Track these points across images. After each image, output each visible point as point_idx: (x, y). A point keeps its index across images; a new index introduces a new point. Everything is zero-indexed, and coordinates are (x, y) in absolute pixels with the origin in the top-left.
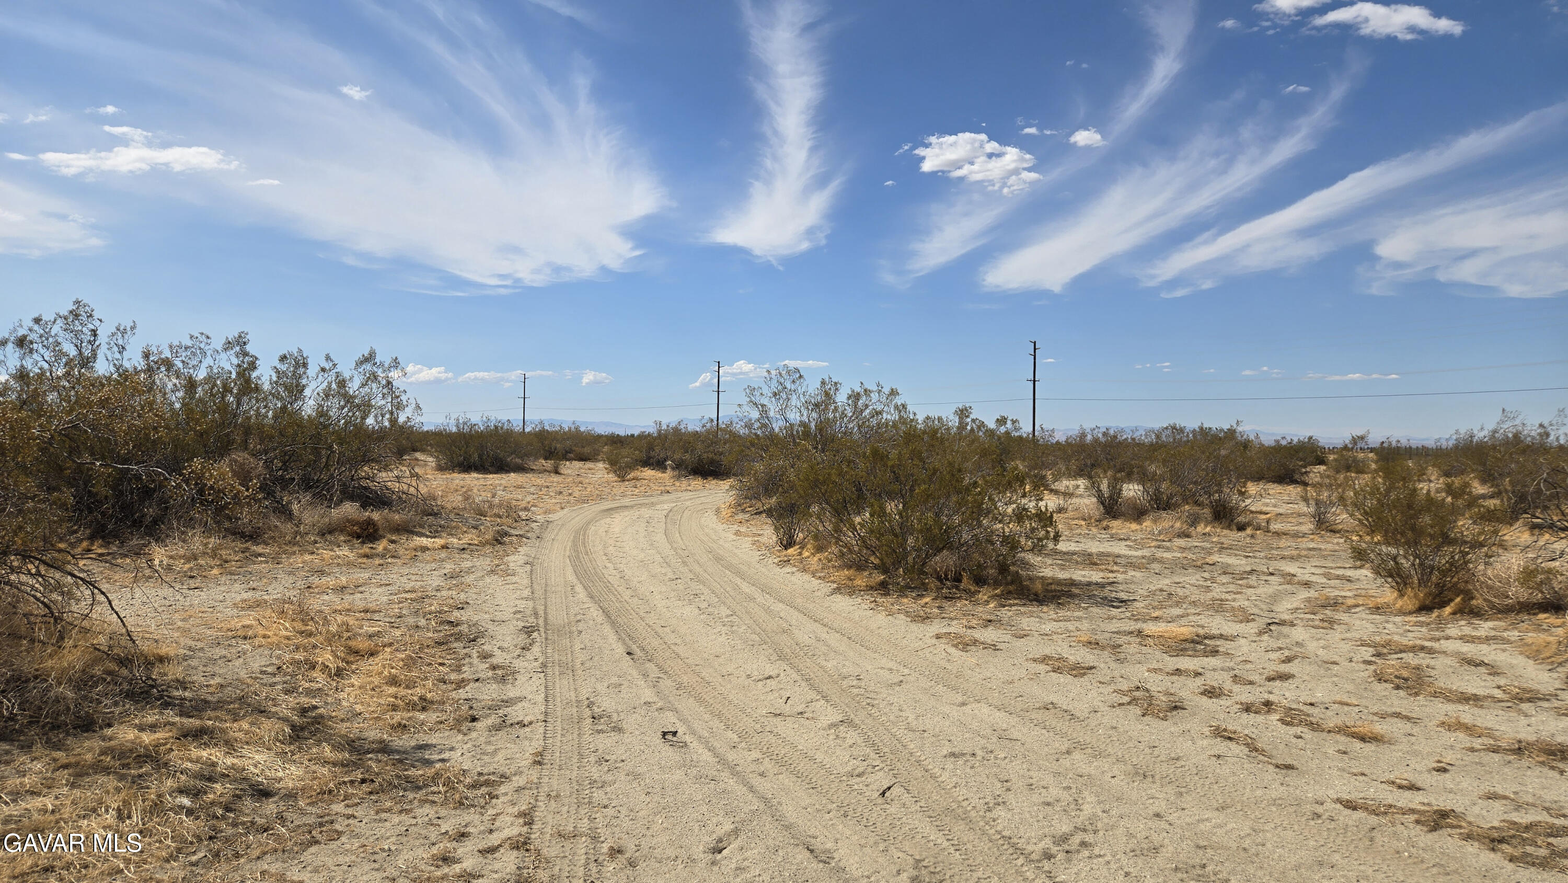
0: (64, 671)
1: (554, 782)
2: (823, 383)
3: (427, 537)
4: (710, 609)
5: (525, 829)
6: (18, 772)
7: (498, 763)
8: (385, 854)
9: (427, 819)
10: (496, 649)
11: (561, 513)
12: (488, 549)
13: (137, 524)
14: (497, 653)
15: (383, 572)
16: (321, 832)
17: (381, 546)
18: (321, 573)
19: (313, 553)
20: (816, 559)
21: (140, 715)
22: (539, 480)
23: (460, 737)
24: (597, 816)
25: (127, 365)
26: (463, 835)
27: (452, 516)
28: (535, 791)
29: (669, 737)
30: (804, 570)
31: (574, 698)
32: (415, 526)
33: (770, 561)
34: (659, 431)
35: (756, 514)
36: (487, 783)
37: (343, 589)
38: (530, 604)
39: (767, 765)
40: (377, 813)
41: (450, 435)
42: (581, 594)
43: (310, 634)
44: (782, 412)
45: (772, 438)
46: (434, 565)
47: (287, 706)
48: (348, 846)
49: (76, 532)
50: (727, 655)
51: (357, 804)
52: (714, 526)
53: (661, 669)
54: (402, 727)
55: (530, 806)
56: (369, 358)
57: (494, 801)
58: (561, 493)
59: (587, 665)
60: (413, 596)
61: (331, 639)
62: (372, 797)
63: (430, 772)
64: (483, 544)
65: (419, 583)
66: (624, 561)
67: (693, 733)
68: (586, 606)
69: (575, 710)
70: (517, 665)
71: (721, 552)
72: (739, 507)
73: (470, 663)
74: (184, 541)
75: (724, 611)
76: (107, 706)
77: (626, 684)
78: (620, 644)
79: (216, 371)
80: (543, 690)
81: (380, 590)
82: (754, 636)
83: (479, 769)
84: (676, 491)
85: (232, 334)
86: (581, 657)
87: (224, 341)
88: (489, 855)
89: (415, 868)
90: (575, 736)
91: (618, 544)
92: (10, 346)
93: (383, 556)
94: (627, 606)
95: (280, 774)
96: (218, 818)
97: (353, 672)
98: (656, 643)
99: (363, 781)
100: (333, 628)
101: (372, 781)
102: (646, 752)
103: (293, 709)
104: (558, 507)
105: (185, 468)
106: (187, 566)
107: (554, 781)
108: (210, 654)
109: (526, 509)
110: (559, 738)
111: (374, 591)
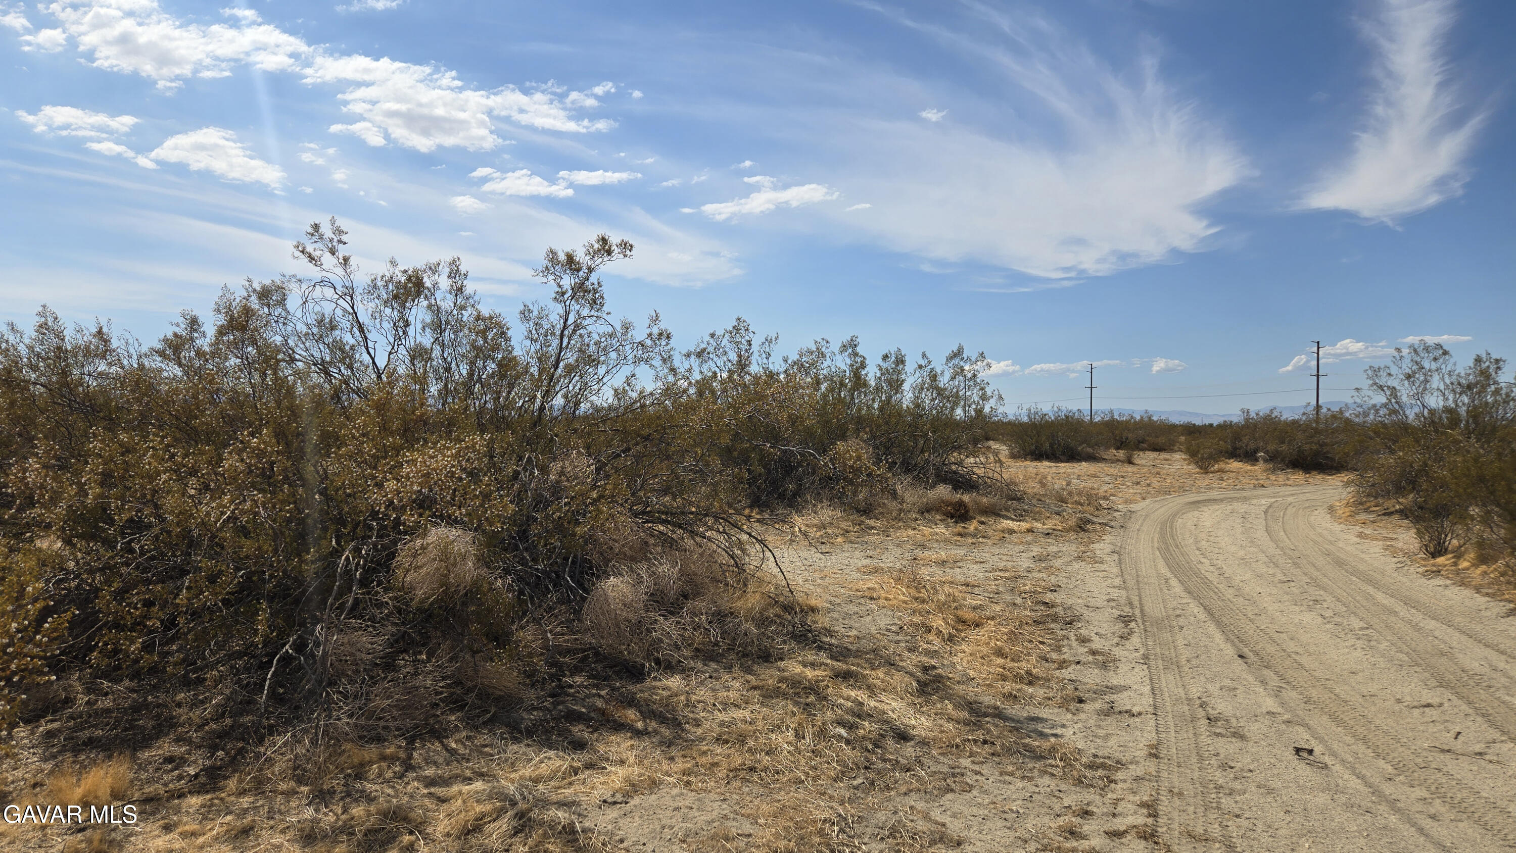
0: (750, 610)
1: (1176, 780)
2: (1478, 360)
3: (1013, 520)
4: (1337, 619)
5: (1150, 821)
6: (724, 687)
7: (1111, 748)
8: (1015, 815)
9: (1049, 790)
10: (1093, 635)
11: (1142, 504)
12: (1072, 536)
13: (782, 496)
14: (1095, 638)
15: (976, 551)
16: (955, 782)
17: (972, 526)
18: (923, 547)
19: (915, 529)
20: (1478, 571)
21: (802, 653)
22: (1114, 470)
23: (1069, 716)
24: (1229, 824)
25: (771, 367)
26: (1087, 813)
27: (1034, 501)
28: (1155, 784)
29: (1305, 755)
30: (1462, 584)
31: (1183, 696)
32: (1001, 510)
33: (1412, 570)
34: (1247, 420)
35: (1384, 514)
36: (1103, 766)
37: (943, 563)
38: (1123, 593)
39: (1438, 806)
40: (1001, 774)
41: (1022, 424)
42: (1177, 588)
43: (923, 601)
44: (1419, 396)
45: (1404, 428)
46: (1021, 548)
47: (911, 661)
48: (980, 800)
49: (740, 501)
50: (1367, 673)
51: (982, 763)
52: (1328, 525)
53: (1282, 678)
54: (1012, 697)
55: (1153, 798)
56: (958, 354)
57: (1113, 785)
58: (1138, 483)
59: (1194, 662)
60: (1007, 575)
61: (941, 607)
62: (994, 759)
63: (1046, 745)
64: (1067, 530)
65: (1011, 563)
66: (1221, 557)
67: (1334, 755)
68: (1185, 601)
69: (1186, 708)
70: (1117, 653)
71: (1342, 556)
72: (1359, 505)
73: (1069, 645)
74: (815, 513)
75: (1357, 624)
76: (781, 645)
77: (1241, 689)
78: (1229, 645)
79: (834, 370)
80: (1148, 682)
81: (975, 567)
82: (1400, 656)
83: (1093, 751)
84: (1272, 485)
85: (846, 338)
86: (1185, 654)
87: (840, 344)
88: (1115, 838)
89: (1045, 836)
90: (1191, 735)
91: (1211, 539)
92: (693, 357)
93: (975, 536)
94: (1231, 605)
95: (913, 722)
96: (869, 751)
97: (963, 639)
98: (1271, 649)
99: (985, 742)
100: (942, 598)
101: (993, 743)
102: (1278, 765)
103: (916, 666)
104: (1138, 497)
105: (831, 450)
106: (819, 534)
107: (1173, 778)
108: (846, 609)
109: (1105, 498)
110: (1173, 733)
111: (971, 567)
